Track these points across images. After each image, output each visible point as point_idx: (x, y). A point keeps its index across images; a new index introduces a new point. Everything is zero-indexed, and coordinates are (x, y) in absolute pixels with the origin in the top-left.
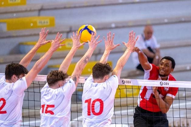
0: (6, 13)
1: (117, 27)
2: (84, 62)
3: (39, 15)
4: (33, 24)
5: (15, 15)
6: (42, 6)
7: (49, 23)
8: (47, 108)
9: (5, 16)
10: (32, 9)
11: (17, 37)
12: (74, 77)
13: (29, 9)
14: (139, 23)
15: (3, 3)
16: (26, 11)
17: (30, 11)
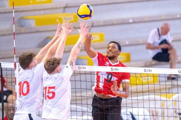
0: (34, 10)
1: (134, 22)
2: (77, 48)
3: (64, 12)
4: (59, 20)
5: (42, 12)
6: (67, 4)
7: (73, 19)
8: (49, 89)
9: (34, 13)
10: (58, 6)
11: (44, 31)
12: (71, 61)
13: (54, 7)
14: (155, 19)
15: (31, 2)
16: (52, 9)
17: (56, 8)
